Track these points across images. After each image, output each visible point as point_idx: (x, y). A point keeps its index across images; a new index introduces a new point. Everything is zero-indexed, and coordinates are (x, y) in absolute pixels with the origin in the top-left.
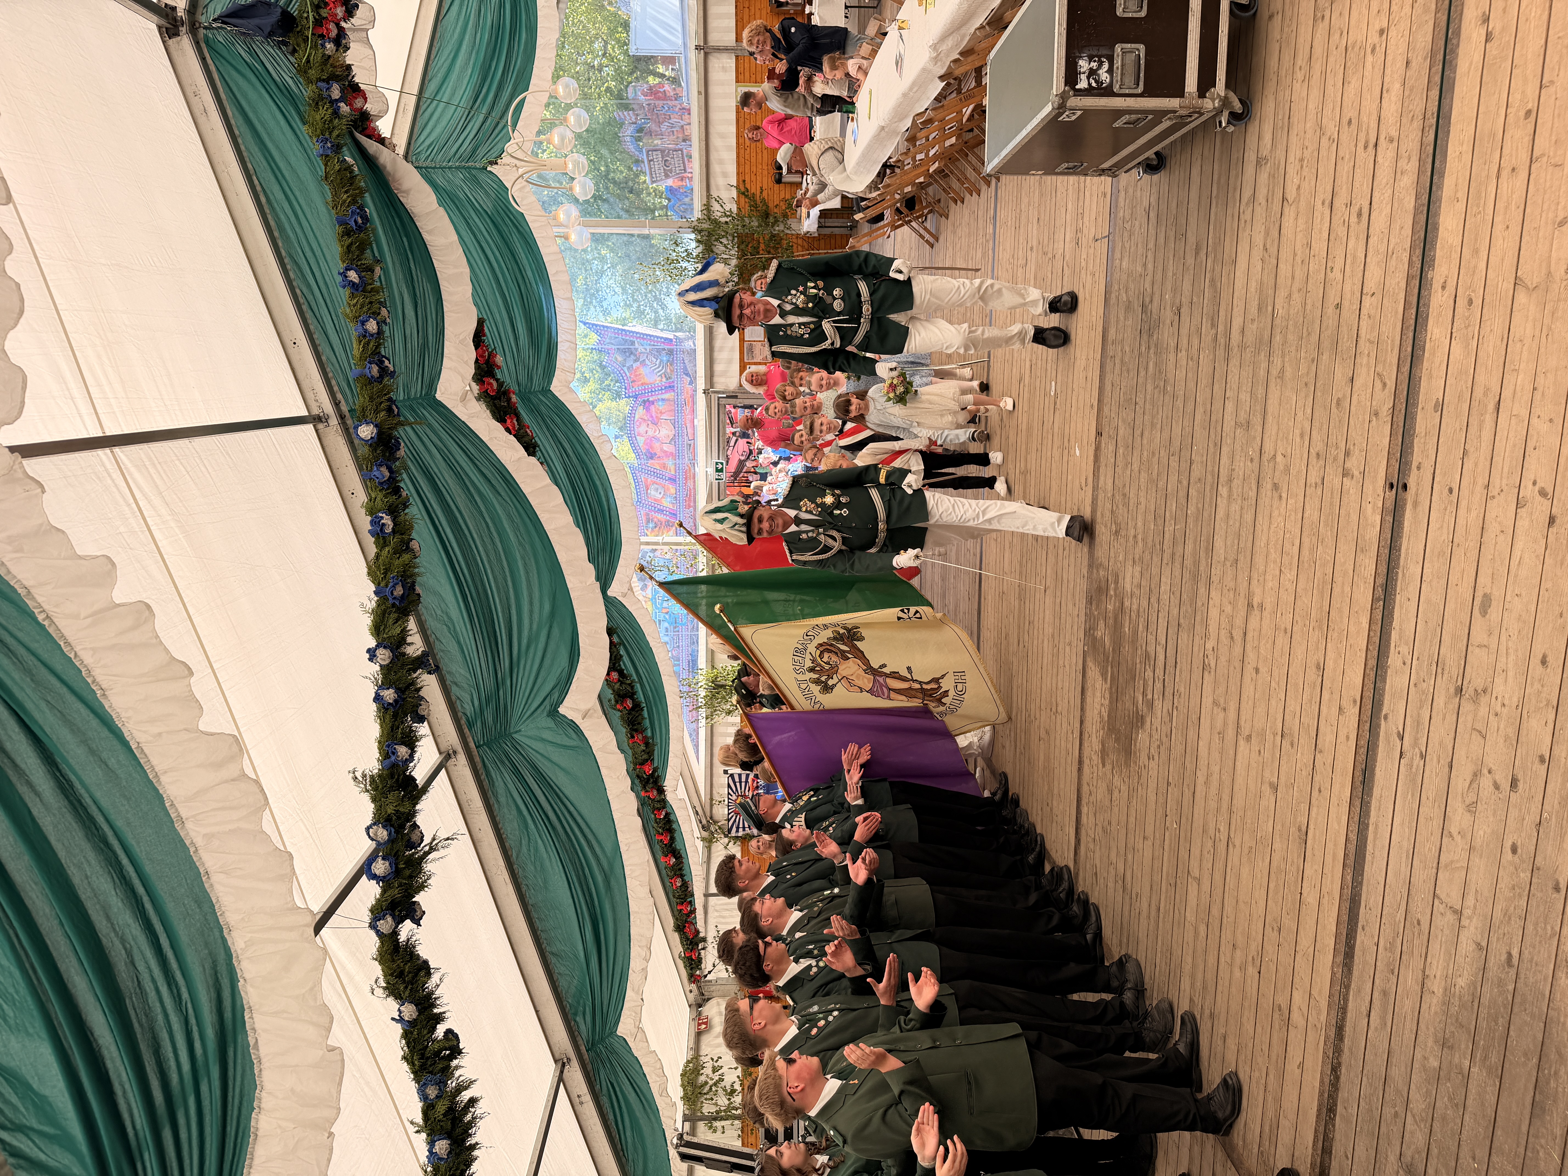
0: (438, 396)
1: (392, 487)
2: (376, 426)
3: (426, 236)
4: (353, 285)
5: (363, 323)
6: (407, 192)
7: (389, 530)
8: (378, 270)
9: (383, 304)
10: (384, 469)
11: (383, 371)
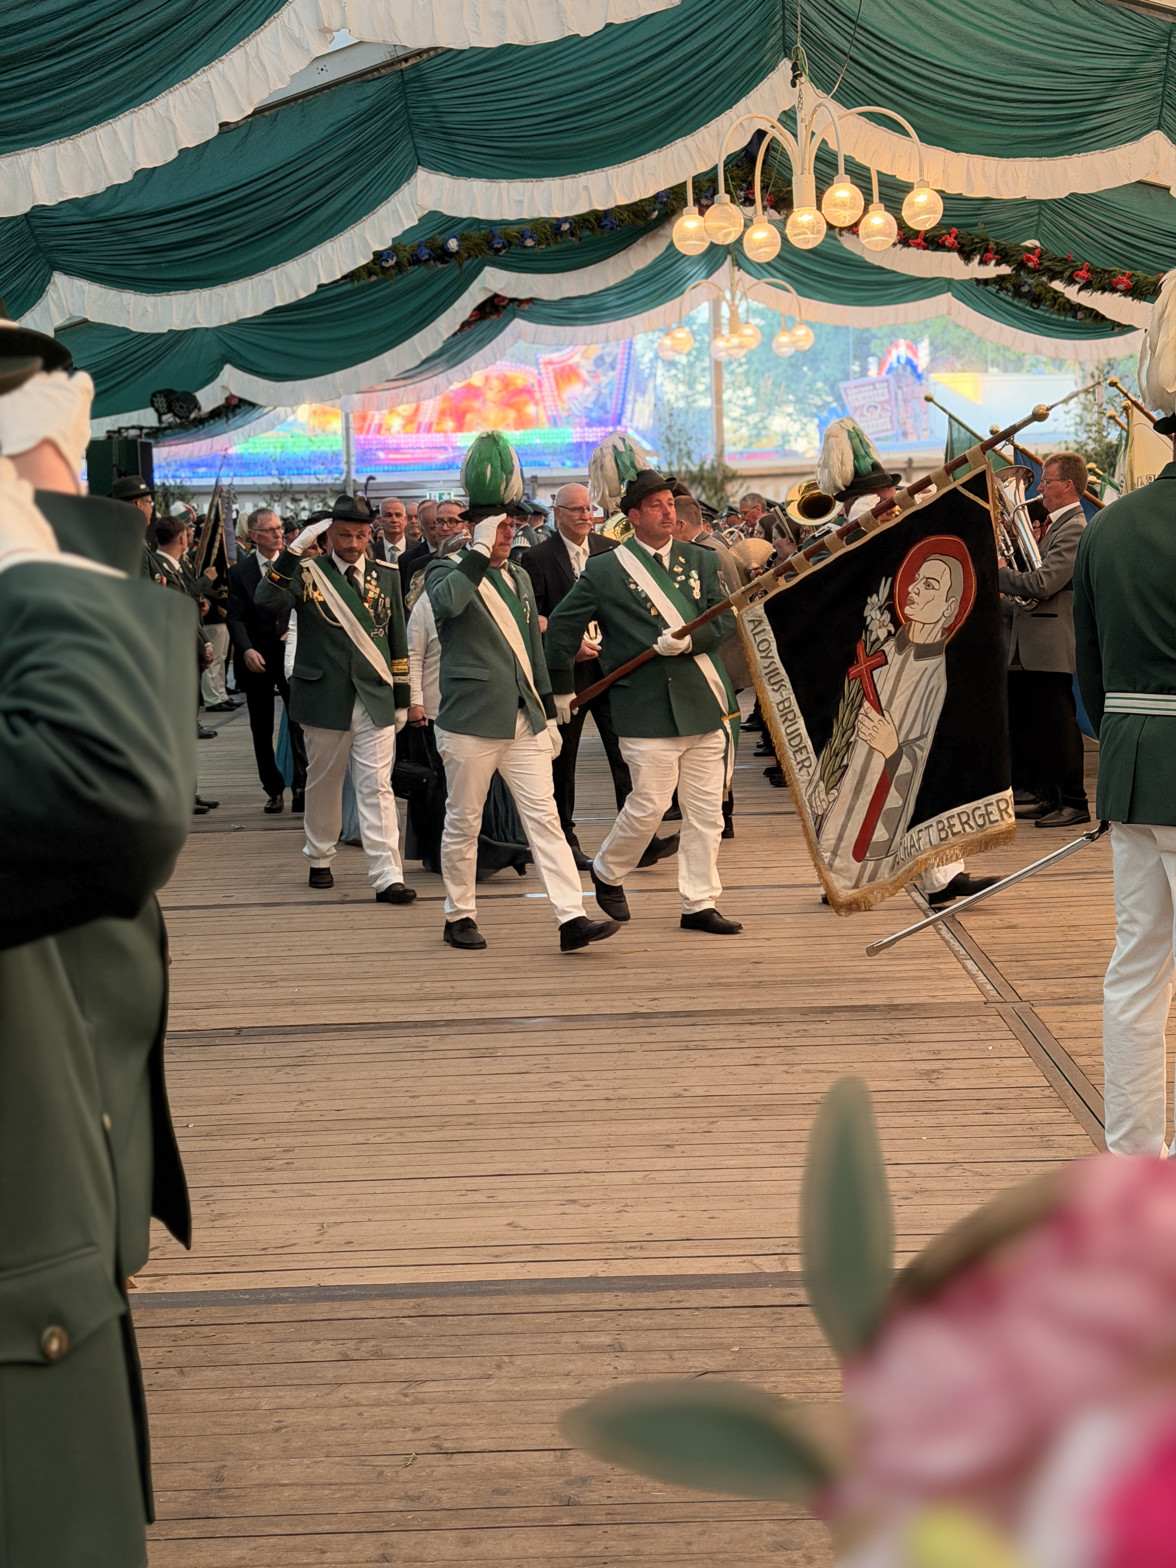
0: (487, 269)
1: (415, 261)
2: (457, 252)
3: (612, 259)
4: (558, 227)
5: (531, 237)
6: (644, 245)
7: (385, 264)
8: (574, 239)
9: (548, 245)
10: (427, 257)
11: (499, 250)
